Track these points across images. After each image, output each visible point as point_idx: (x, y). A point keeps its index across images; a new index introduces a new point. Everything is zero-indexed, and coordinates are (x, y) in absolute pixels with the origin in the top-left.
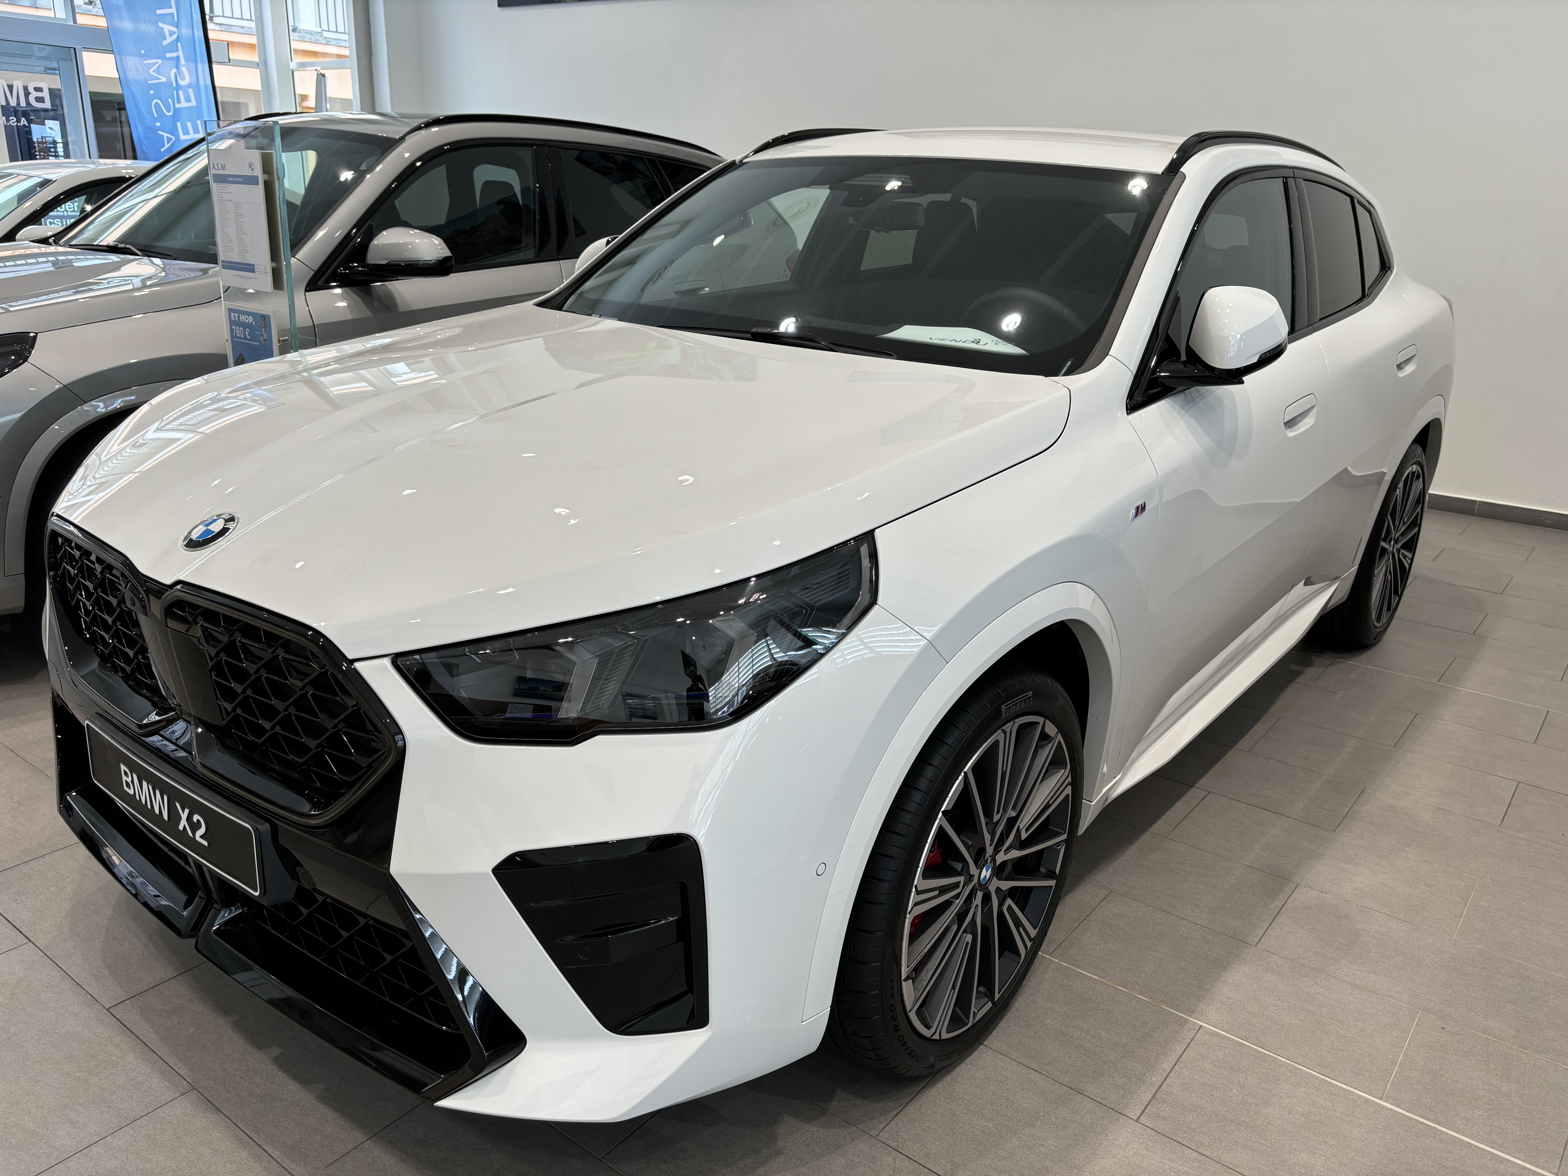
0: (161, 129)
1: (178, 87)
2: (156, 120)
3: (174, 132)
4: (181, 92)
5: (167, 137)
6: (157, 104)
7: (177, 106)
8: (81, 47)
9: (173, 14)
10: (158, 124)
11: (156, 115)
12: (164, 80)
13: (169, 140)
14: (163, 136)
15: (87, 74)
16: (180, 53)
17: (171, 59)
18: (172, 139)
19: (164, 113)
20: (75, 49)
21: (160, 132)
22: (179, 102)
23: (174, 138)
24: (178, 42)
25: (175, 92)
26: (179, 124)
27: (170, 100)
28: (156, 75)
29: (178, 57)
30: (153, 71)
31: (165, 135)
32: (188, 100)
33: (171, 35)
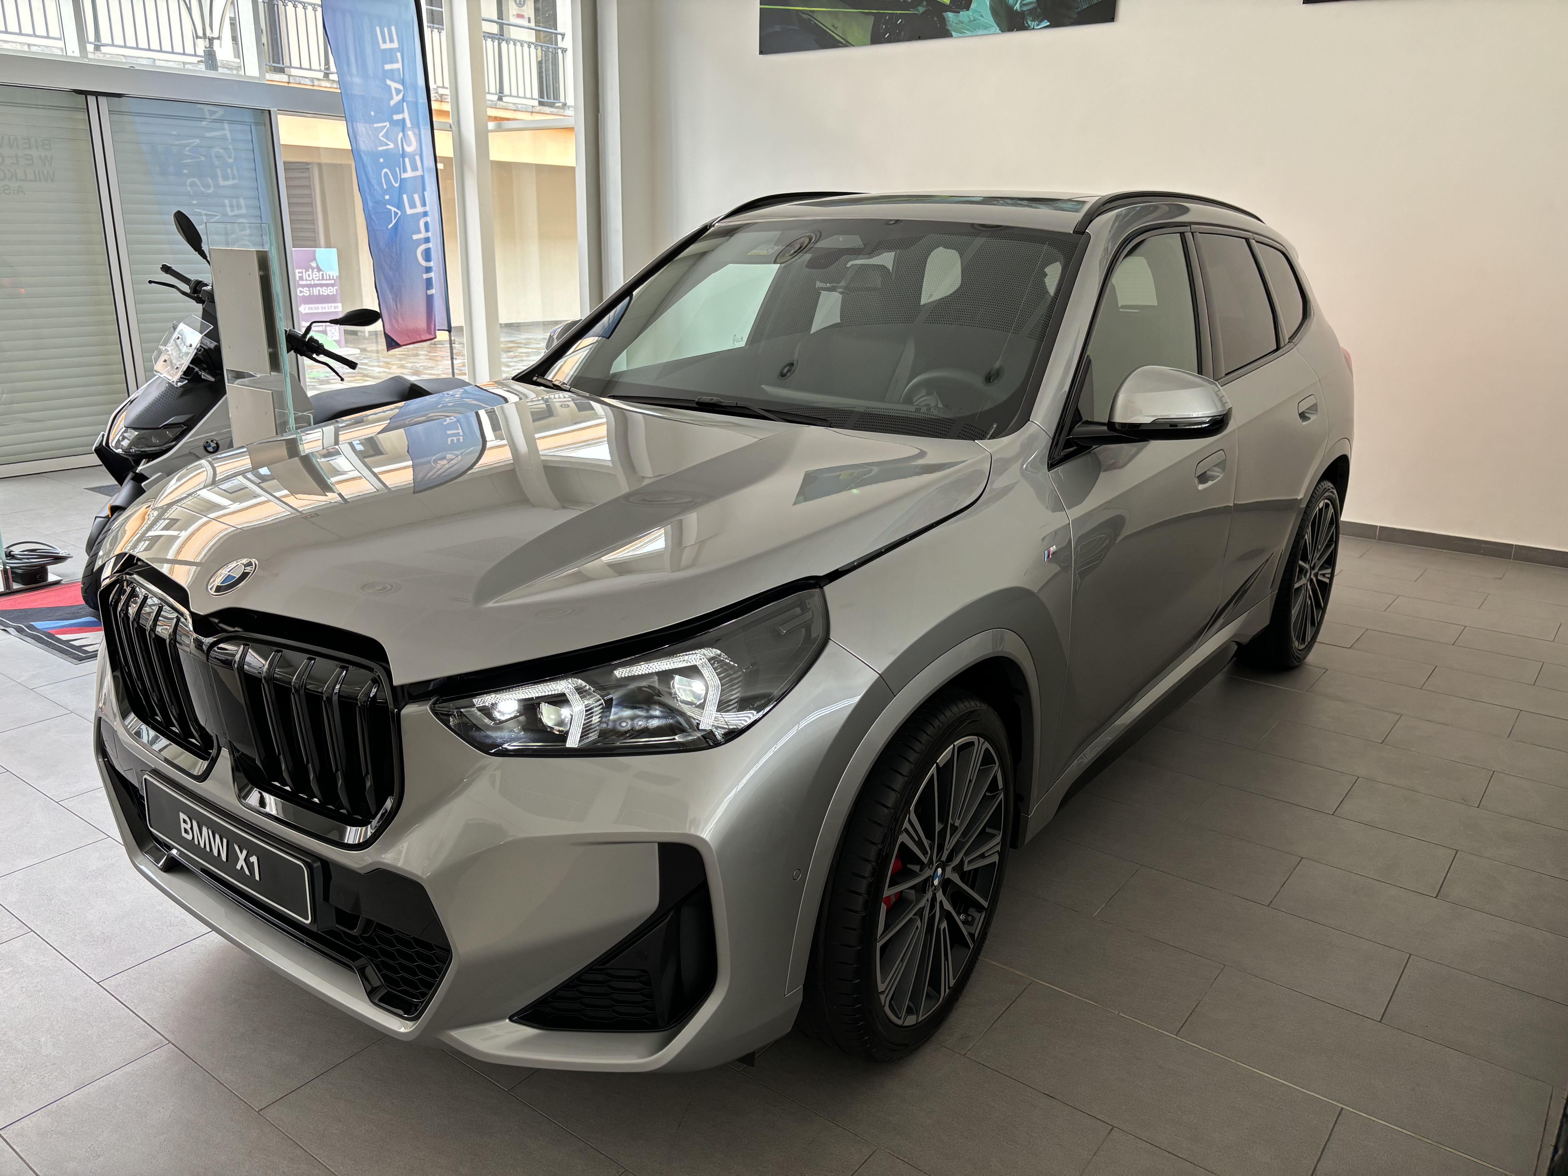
0: (389, 202)
1: (404, 155)
2: (385, 192)
3: (400, 205)
4: (407, 160)
5: (394, 211)
6: (386, 173)
7: (404, 176)
8: (276, 109)
9: (399, 69)
10: (387, 197)
11: (385, 187)
12: (392, 146)
13: (396, 214)
14: (391, 210)
15: (282, 142)
16: (406, 115)
17: (398, 121)
18: (398, 213)
19: (392, 183)
20: (269, 111)
21: (388, 207)
22: (405, 171)
23: (399, 213)
24: (403, 102)
25: (401, 159)
26: (405, 196)
27: (397, 169)
28: (385, 140)
29: (404, 119)
30: (382, 136)
31: (393, 209)
32: (414, 168)
33: (397, 94)
